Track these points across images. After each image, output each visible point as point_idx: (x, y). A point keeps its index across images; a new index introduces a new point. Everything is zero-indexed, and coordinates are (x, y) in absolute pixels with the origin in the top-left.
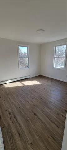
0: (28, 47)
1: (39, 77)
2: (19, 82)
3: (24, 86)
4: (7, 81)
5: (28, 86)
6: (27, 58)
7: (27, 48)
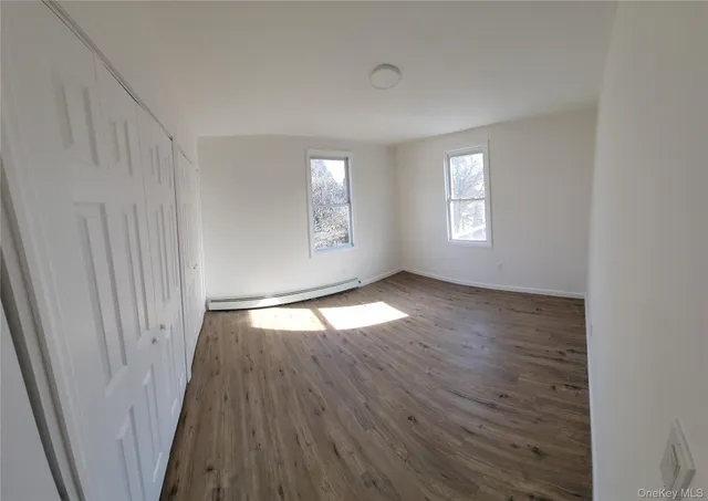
0: (346, 160)
1: (397, 282)
2: (312, 308)
3: (328, 336)
4: (262, 298)
5: (348, 337)
6: (344, 205)
7: (342, 163)
